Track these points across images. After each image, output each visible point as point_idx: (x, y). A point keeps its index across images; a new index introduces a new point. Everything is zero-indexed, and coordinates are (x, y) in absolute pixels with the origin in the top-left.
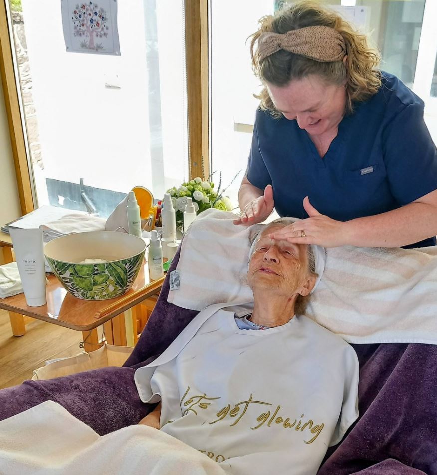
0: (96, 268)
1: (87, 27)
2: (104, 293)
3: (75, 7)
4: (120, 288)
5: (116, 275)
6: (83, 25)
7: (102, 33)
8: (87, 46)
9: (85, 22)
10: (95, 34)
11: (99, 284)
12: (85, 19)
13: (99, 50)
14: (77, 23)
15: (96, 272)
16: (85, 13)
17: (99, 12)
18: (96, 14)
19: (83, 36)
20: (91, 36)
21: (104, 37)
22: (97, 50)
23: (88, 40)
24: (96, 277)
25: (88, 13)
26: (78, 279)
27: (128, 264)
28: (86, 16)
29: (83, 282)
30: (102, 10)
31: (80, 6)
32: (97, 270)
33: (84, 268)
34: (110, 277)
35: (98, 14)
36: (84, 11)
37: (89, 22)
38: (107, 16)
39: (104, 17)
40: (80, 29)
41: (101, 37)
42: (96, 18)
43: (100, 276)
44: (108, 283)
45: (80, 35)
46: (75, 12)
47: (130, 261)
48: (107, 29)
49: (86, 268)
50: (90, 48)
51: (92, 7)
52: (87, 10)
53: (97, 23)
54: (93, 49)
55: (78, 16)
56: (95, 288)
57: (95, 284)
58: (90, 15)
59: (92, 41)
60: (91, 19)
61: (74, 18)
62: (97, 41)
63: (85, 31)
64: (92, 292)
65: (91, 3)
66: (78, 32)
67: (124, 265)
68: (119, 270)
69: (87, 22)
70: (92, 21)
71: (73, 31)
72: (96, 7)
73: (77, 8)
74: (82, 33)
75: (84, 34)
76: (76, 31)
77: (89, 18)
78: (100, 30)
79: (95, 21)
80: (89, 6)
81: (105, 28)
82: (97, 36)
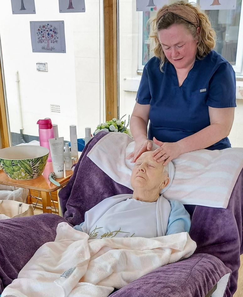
0: (13, 162)
1: (46, 38)
2: (20, 177)
3: (39, 27)
4: (28, 175)
5: (25, 167)
6: (43, 37)
7: (55, 40)
8: (46, 48)
9: (45, 35)
10: (50, 41)
11: (16, 171)
12: (44, 33)
13: (53, 50)
14: (40, 36)
15: (13, 164)
16: (44, 30)
17: (53, 29)
18: (51, 30)
19: (43, 43)
20: (48, 42)
21: (55, 43)
22: (51, 50)
23: (46, 44)
24: (14, 167)
25: (46, 30)
26: (6, 167)
27: (31, 162)
28: (45, 31)
29: (8, 169)
30: (55, 28)
31: (42, 26)
32: (13, 163)
33: (7, 161)
34: (21, 168)
35: (53, 30)
36: (44, 29)
37: (47, 35)
38: (58, 31)
39: (56, 32)
40: (41, 39)
41: (54, 43)
42: (51, 33)
43: (15, 167)
44: (20, 171)
45: (42, 42)
46: (39, 30)
47: (32, 160)
48: (58, 38)
49: (9, 162)
50: (47, 49)
51: (49, 26)
52: (46, 28)
53: (52, 35)
54: (49, 49)
55: (40, 32)
56: (15, 173)
57: (14, 171)
58: (47, 31)
59: (48, 45)
60: (48, 33)
61: (38, 33)
62: (51, 45)
63: (45, 40)
64: (14, 175)
65: (48, 25)
66: (40, 40)
67: (29, 162)
68: (26, 165)
69: (46, 35)
70: (48, 34)
71: (37, 40)
72: (51, 26)
73: (40, 28)
74: (42, 41)
75: (43, 42)
76: (39, 40)
77: (47, 32)
78: (53, 39)
79: (51, 34)
80: (47, 26)
81: (56, 38)
82: (52, 42)
